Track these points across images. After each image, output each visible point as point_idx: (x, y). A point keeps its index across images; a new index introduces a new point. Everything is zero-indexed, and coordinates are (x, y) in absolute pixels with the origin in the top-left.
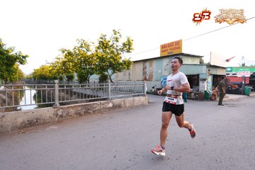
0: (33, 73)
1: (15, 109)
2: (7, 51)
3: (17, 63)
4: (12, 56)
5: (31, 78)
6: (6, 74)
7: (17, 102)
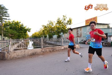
0: (32, 35)
1: (27, 49)
2: (25, 27)
3: (28, 32)
4: (26, 29)
5: (31, 37)
6: (24, 36)
7: (27, 46)
